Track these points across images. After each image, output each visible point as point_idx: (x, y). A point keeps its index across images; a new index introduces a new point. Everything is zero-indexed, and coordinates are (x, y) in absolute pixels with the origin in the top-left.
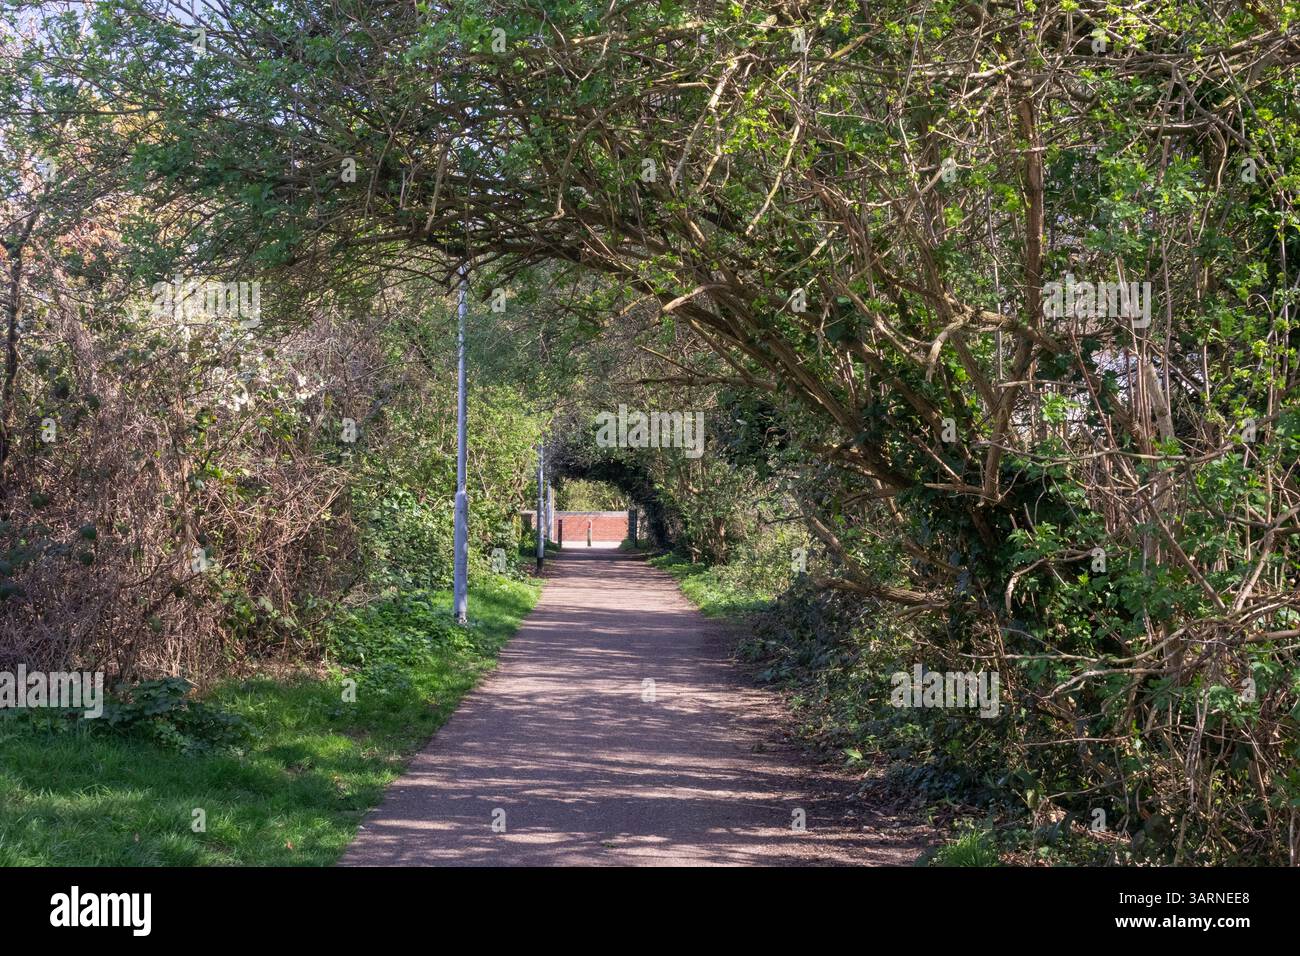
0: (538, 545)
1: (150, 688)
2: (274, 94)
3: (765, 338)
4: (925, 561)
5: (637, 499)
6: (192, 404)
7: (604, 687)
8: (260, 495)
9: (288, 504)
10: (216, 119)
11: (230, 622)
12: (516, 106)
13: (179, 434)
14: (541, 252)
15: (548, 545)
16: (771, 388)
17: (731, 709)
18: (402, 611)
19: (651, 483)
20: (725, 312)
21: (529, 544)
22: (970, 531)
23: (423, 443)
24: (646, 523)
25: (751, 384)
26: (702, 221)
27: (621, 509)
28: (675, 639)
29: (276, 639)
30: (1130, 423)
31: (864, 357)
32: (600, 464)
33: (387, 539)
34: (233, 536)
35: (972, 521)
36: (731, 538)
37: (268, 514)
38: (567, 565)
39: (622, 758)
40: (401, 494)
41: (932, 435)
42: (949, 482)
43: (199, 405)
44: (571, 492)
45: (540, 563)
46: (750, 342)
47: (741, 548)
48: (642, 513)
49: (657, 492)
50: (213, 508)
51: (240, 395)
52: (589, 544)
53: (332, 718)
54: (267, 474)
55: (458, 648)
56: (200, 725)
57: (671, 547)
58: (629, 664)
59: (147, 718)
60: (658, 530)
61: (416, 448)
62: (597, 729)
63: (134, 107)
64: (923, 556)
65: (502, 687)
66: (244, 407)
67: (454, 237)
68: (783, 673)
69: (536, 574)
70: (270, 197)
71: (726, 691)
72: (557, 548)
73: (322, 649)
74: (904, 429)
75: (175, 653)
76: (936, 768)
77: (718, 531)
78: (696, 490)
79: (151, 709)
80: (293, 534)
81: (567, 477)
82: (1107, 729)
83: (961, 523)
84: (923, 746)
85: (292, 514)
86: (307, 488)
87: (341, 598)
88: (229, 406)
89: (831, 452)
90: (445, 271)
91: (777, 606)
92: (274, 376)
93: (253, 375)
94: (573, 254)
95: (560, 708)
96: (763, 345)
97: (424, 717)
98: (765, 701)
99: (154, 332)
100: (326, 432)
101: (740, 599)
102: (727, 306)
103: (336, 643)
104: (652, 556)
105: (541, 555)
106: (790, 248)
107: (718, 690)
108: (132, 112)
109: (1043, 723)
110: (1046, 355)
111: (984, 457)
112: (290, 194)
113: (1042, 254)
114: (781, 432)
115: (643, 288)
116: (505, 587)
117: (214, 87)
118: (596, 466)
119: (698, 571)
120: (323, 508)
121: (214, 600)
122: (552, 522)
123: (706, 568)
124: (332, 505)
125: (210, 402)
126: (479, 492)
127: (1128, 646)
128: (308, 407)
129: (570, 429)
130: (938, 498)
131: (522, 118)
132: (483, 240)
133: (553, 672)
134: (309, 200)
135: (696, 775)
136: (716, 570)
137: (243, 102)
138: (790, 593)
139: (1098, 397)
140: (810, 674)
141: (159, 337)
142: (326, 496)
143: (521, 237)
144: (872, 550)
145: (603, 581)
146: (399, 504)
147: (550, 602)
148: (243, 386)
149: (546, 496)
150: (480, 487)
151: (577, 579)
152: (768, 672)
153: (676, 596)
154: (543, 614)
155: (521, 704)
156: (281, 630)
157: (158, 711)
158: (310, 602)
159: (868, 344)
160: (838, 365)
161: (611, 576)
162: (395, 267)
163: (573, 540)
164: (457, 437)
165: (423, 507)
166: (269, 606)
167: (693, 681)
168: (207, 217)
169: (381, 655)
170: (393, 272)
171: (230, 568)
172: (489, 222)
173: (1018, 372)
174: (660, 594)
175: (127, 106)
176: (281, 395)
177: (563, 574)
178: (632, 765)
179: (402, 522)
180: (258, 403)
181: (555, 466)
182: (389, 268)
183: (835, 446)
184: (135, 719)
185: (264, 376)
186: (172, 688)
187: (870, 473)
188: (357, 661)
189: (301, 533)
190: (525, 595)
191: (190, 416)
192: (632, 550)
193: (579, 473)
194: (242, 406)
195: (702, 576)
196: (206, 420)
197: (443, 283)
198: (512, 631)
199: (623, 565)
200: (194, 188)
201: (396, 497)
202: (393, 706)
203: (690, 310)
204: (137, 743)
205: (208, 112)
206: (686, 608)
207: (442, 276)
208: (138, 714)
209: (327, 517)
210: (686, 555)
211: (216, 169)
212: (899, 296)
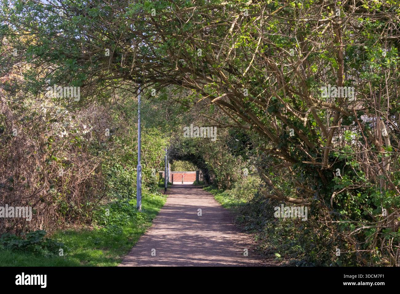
0: (165, 183)
1: (33, 234)
2: (76, 28)
3: (247, 111)
4: (302, 188)
5: (199, 167)
6: (47, 135)
7: (190, 233)
8: (71, 166)
9: (80, 169)
10: (56, 37)
11: (60, 211)
12: (161, 32)
13: (42, 145)
14: (168, 82)
15: (169, 183)
16: (248, 129)
17: (234, 240)
18: (119, 207)
19: (204, 161)
20: (233, 102)
21: (163, 183)
22: (318, 178)
23: (125, 148)
24: (202, 176)
25: (241, 127)
26: (224, 71)
27: (193, 171)
28: (214, 216)
29: (76, 217)
30: (374, 140)
31: (281, 118)
32: (186, 155)
33: (113, 181)
34: (61, 181)
35: (319, 175)
36: (232, 181)
37: (73, 173)
38: (175, 190)
39: (196, 257)
40: (118, 166)
41: (304, 145)
42: (311, 161)
43: (49, 135)
44: (176, 164)
45: (166, 190)
46: (241, 112)
47: (236, 184)
48: (201, 172)
49: (206, 165)
50: (53, 171)
51: (63, 131)
52: (182, 183)
53: (96, 244)
54: (72, 159)
55: (139, 219)
56: (50, 247)
57: (211, 183)
58: (198, 224)
59: (32, 244)
60: (207, 178)
61: (123, 150)
62: (187, 247)
63: (27, 33)
64: (302, 187)
65: (154, 232)
66: (65, 136)
67: (138, 77)
68: (251, 228)
69: (164, 194)
70: (76, 63)
71: (232, 234)
72: (172, 184)
73: (92, 220)
74: (295, 143)
75: (41, 221)
76: (306, 261)
77: (228, 178)
78: (220, 164)
79: (33, 241)
80: (82, 180)
81: (175, 160)
82: (367, 247)
83: (315, 175)
84: (302, 253)
85: (81, 173)
86: (86, 164)
87: (98, 202)
88: (60, 136)
89: (269, 151)
90: (135, 89)
91: (249, 204)
92: (75, 125)
93: (68, 125)
94: (180, 83)
95: (175, 240)
96: (245, 114)
97: (127, 243)
98: (245, 237)
99: (33, 110)
100: (93, 145)
101: (236, 201)
102: (233, 100)
103: (96, 218)
104: (205, 187)
105: (166, 187)
106: (255, 80)
107: (229, 233)
108: (27, 34)
109: (344, 245)
110: (345, 117)
111: (323, 152)
112: (82, 62)
113: (343, 82)
114: (250, 144)
115: (204, 94)
116: (154, 198)
117: (55, 26)
118: (185, 156)
119: (221, 192)
120: (92, 171)
121: (55, 203)
122: (170, 175)
123: (223, 191)
124: (95, 170)
125: (53, 134)
126: (145, 165)
127: (375, 218)
128: (87, 136)
129: (176, 143)
130: (307, 167)
131: (162, 36)
132: (148, 78)
133: (172, 227)
134: (89, 64)
135: (223, 263)
136: (227, 192)
137: (66, 31)
138: (253, 200)
139: (363, 131)
140: (261, 228)
141: (35, 112)
142: (93, 166)
143: (161, 77)
144: (283, 185)
145: (188, 196)
146: (117, 169)
147: (170, 203)
148: (64, 129)
149: (167, 166)
150: (145, 163)
151: (179, 195)
152: (246, 227)
153: (213, 201)
154: (168, 207)
155: (161, 238)
156: (77, 213)
157: (36, 242)
158: (87, 203)
159: (282, 113)
160: (272, 120)
161: (190, 194)
162: (117, 87)
163: (177, 181)
164: (138, 146)
165: (125, 170)
166: (73, 205)
167: (221, 230)
168: (53, 70)
169: (112, 222)
170: (117, 89)
171: (60, 192)
172: (150, 72)
173: (335, 123)
174: (208, 200)
175: (25, 32)
176: (77, 132)
177: (174, 193)
178: (200, 259)
179: (118, 175)
180: (69, 134)
181: (171, 156)
182: (115, 88)
183: (271, 149)
184: (27, 245)
185: (72, 125)
186: (40, 234)
187: (283, 158)
188: (104, 224)
189: (84, 179)
190: (162, 201)
191: (46, 139)
192: (197, 185)
193: (179, 158)
194: (64, 135)
195: (222, 194)
196: (51, 140)
197: (134, 93)
198: (157, 213)
199: (194, 190)
200: (49, 61)
201: (116, 167)
202: (116, 239)
203: (220, 102)
204: (28, 253)
205: (54, 34)
206: (217, 205)
207: (134, 91)
208: (28, 243)
209: (94, 174)
210: (216, 187)
211: (57, 54)
212: (293, 97)
